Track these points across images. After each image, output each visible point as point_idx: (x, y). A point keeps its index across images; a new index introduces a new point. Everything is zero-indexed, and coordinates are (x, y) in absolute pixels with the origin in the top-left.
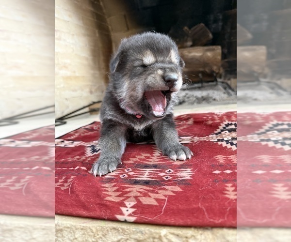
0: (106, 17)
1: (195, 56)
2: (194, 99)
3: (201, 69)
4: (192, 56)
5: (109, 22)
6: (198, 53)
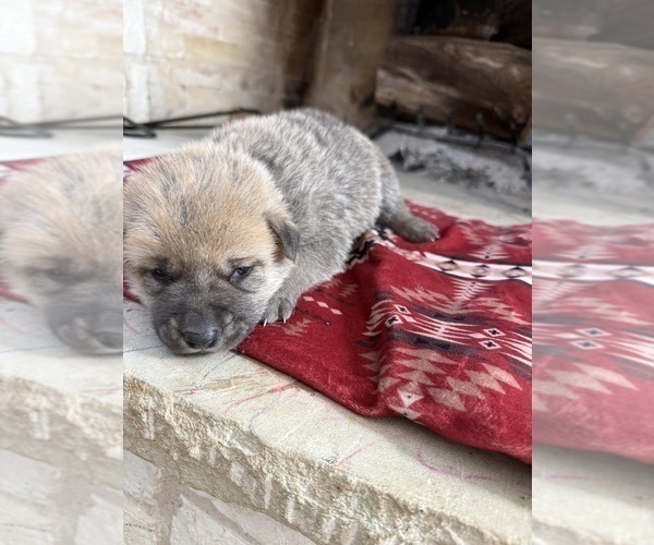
2: (448, 168)
6: (494, 60)
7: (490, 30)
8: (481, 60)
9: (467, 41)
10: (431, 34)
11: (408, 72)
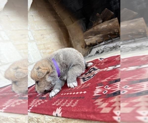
0: (63, 20)
1: (104, 27)
2: (109, 48)
3: (109, 33)
4: (103, 27)
5: (64, 22)
6: (105, 25)
7: (101, 21)
8: (102, 27)
9: (98, 25)
10: (90, 28)
11: (90, 37)
